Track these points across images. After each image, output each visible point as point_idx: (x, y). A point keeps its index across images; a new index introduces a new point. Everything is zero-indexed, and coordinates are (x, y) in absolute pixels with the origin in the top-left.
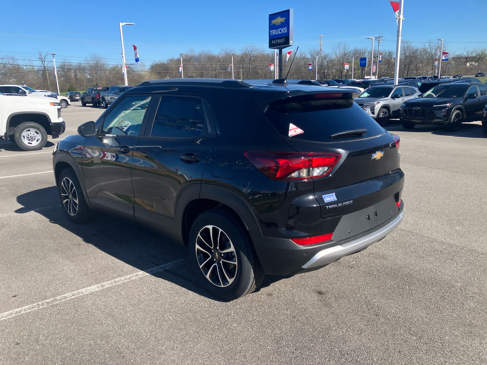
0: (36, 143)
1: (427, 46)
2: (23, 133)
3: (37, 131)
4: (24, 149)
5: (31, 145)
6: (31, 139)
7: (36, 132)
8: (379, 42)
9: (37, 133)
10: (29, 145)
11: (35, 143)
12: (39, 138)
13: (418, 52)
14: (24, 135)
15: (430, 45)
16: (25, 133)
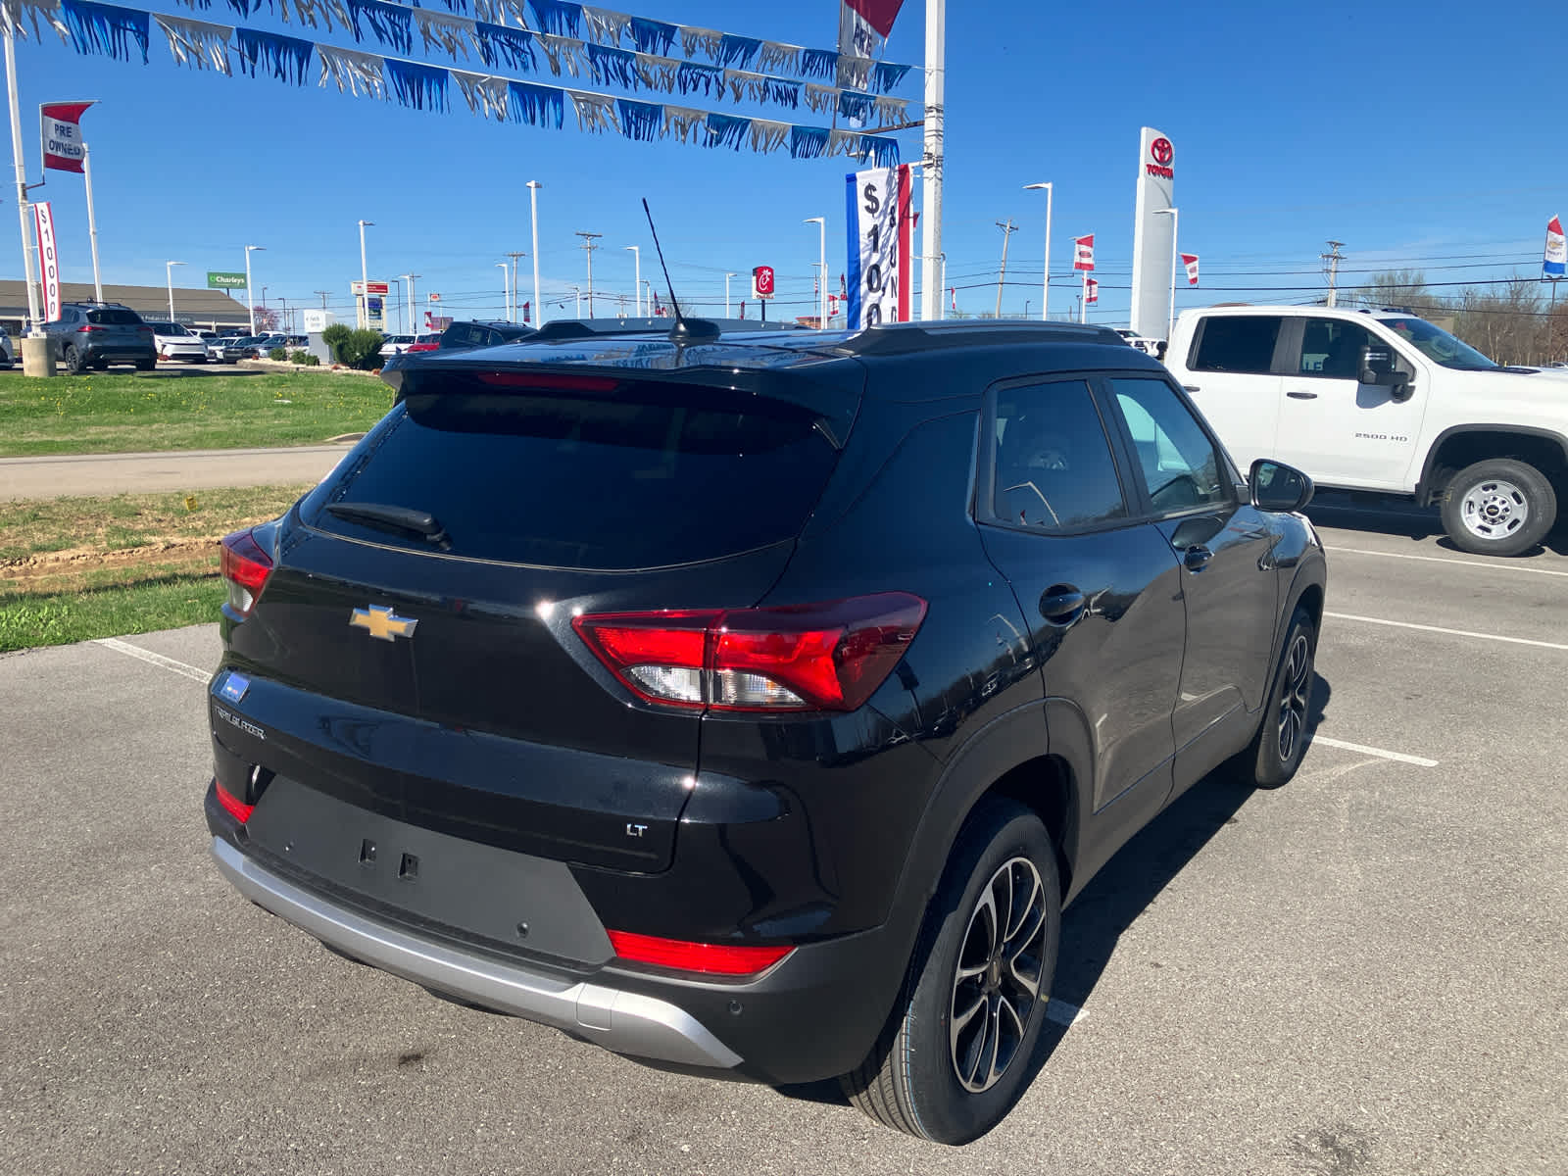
0: (1506, 533)
2: (1469, 493)
3: (1520, 493)
4: (1458, 542)
5: (1486, 536)
6: (1491, 514)
7: (1515, 496)
9: (1519, 501)
10: (1479, 533)
11: (1499, 532)
12: (1519, 517)
14: (1471, 498)
16: (1476, 495)
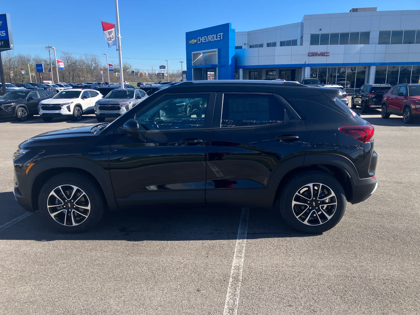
1: (84, 58)
8: (49, 51)
13: (77, 63)
15: (86, 58)
